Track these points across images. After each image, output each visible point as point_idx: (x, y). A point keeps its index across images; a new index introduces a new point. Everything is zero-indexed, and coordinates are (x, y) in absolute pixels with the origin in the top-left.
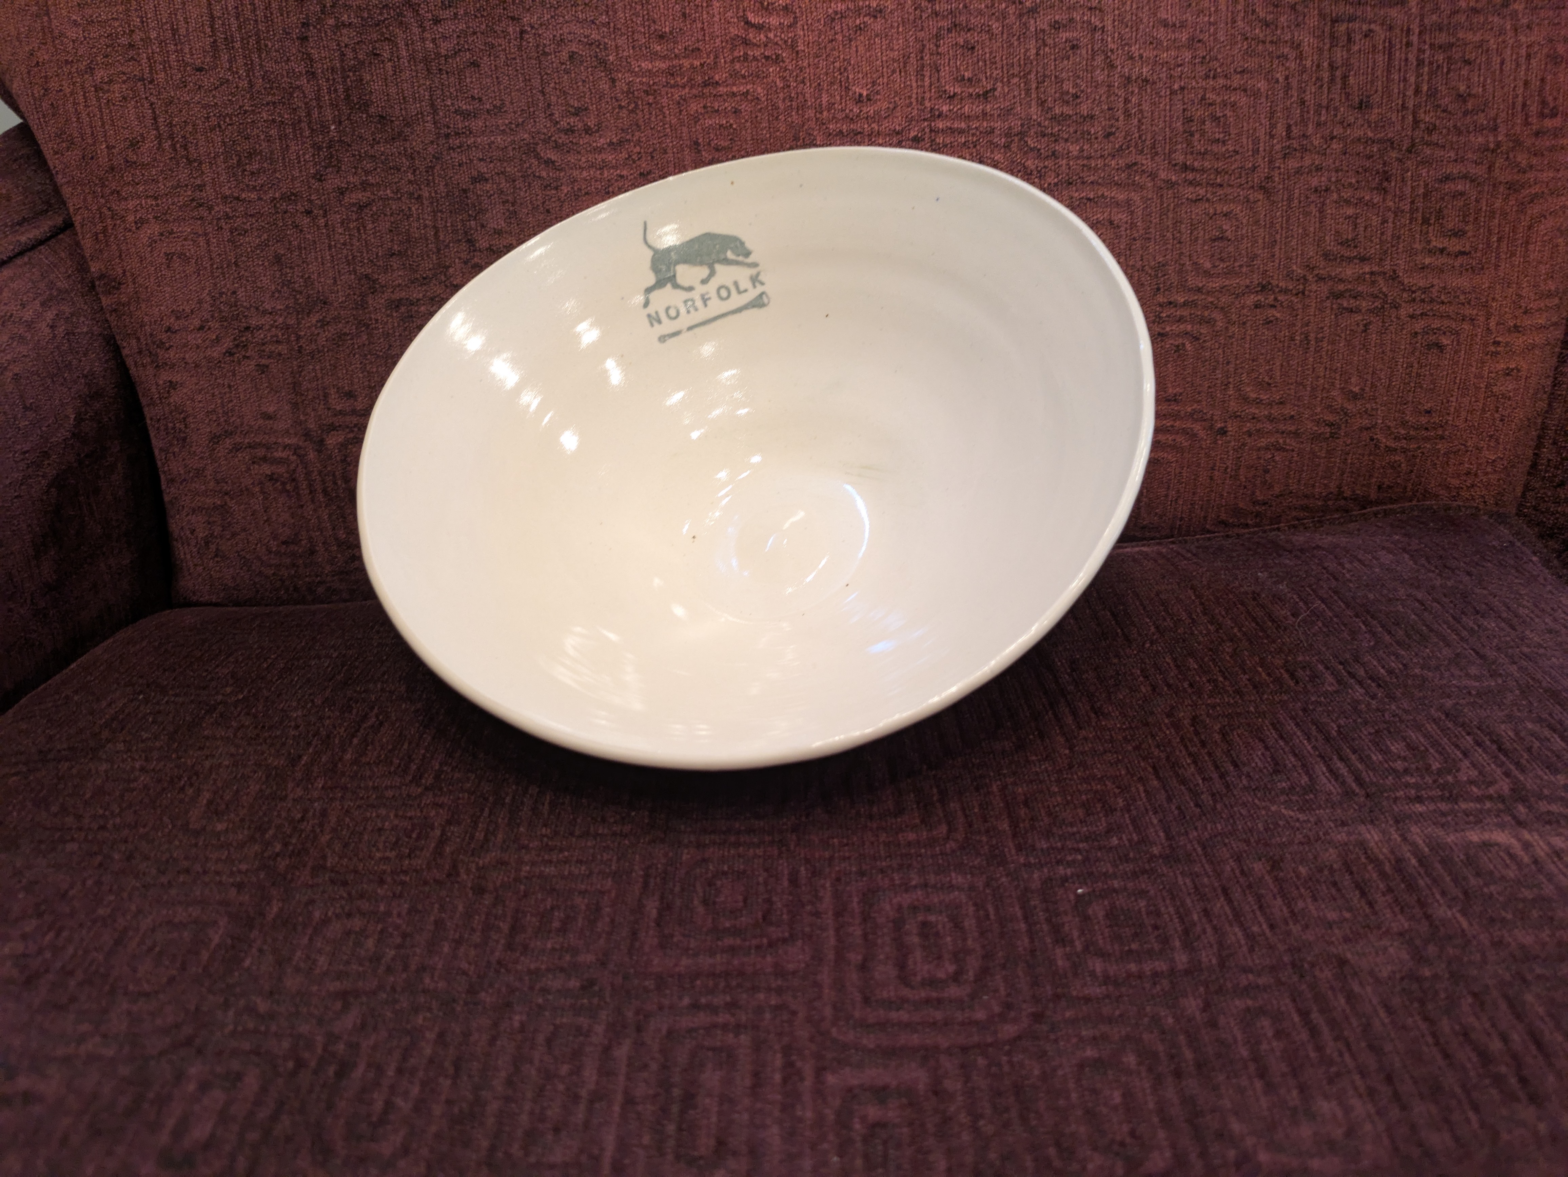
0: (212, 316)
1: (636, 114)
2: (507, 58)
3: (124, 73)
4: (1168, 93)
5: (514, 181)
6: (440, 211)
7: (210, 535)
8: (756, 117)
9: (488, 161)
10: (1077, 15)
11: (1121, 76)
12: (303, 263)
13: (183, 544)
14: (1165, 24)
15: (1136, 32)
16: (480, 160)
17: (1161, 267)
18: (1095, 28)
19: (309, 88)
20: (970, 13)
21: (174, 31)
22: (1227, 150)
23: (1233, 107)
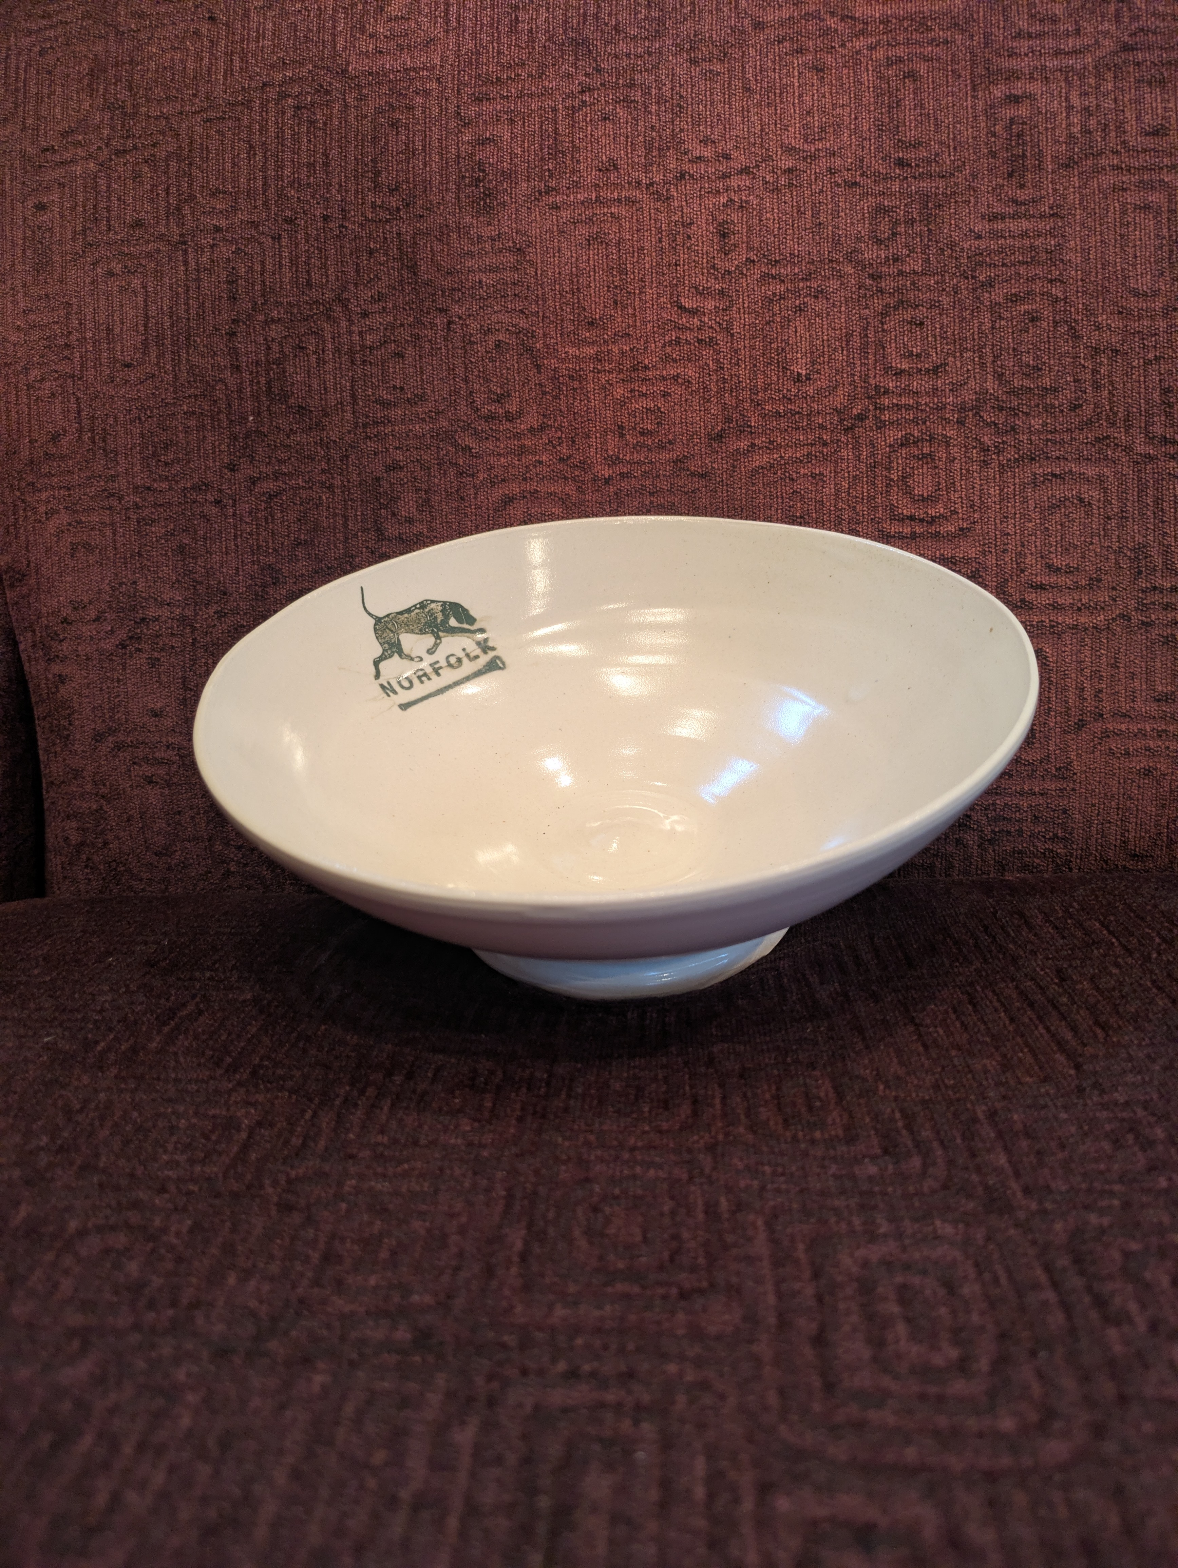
1: (560, 399)
2: (432, 348)
3: (56, 371)
4: (1142, 364)
5: (429, 469)
6: (352, 499)
7: (82, 844)
8: (686, 400)
9: (405, 449)
10: (1037, 287)
11: (1088, 346)
12: (207, 553)
13: (55, 855)
14: (1135, 293)
15: (1103, 302)
16: (397, 448)
17: (1142, 547)
18: (1057, 300)
19: (232, 380)
20: (919, 290)
21: (109, 330)
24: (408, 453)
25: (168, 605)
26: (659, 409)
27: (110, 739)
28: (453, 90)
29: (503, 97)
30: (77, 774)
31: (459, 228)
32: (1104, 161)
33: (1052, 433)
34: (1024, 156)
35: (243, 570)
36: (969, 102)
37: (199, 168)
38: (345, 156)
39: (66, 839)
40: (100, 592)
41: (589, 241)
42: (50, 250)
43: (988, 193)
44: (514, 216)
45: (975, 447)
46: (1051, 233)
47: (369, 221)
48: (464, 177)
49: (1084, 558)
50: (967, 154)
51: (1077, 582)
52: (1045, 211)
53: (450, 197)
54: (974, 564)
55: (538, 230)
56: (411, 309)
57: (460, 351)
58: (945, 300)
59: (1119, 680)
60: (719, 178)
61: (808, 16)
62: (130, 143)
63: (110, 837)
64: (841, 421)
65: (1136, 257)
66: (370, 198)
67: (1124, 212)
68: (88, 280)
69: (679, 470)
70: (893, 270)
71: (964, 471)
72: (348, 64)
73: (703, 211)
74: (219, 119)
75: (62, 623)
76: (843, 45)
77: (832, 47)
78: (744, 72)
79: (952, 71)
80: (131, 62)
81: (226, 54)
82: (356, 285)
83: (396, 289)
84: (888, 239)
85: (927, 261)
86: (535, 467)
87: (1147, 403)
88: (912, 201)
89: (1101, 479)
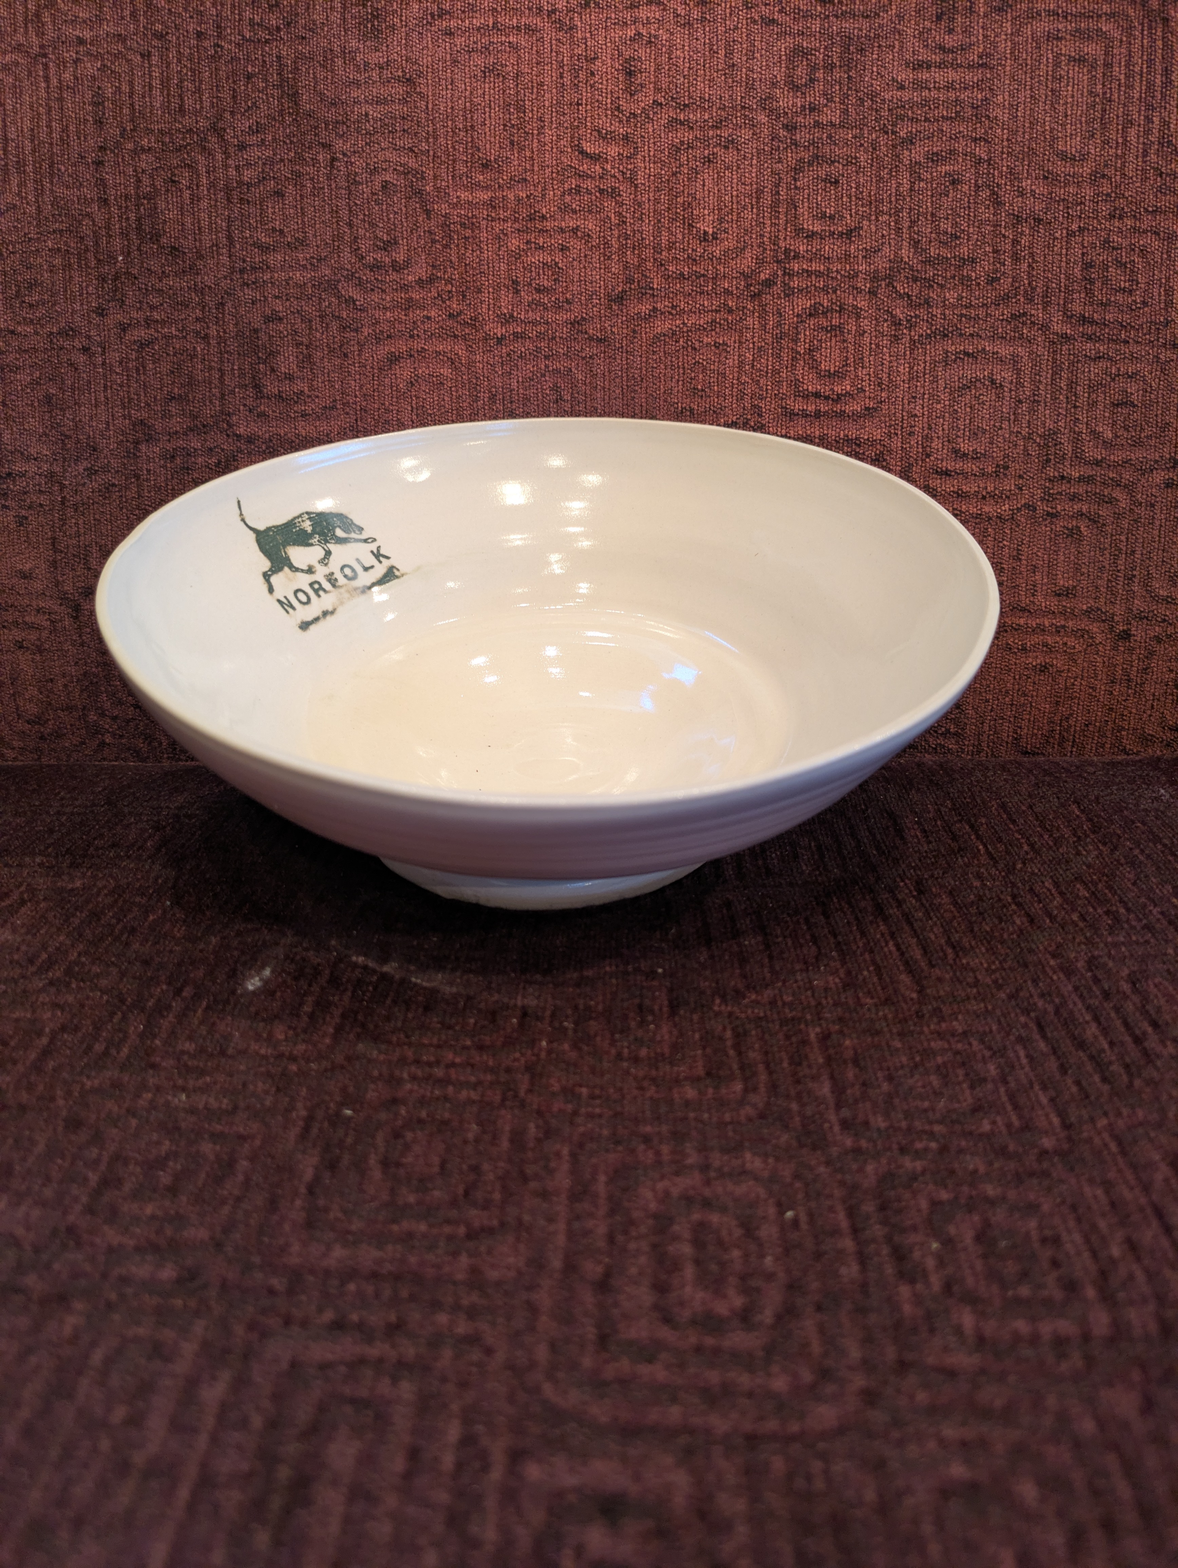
1: (451, 249)
2: (314, 187)
4: (1064, 235)
5: (311, 321)
6: (227, 352)
8: (586, 256)
9: (284, 298)
10: (960, 146)
11: (1010, 214)
12: (75, 404)
14: (1064, 157)
15: (1029, 166)
16: (276, 297)
17: (1052, 434)
18: (980, 161)
19: (99, 215)
20: (835, 144)
22: (1133, 301)
23: (1143, 252)
24: (288, 303)
25: (35, 459)
26: (556, 264)
31: (344, 52)
33: (967, 307)
35: (114, 425)
41: (484, 72)
43: (914, 37)
44: (404, 41)
45: (886, 320)
46: (978, 86)
47: (247, 41)
49: (992, 443)
51: (984, 469)
52: (973, 60)
53: (335, 16)
54: (878, 447)
55: (429, 58)
56: (292, 142)
57: (344, 192)
58: (863, 157)
59: (1020, 573)
60: (627, 8)
64: (748, 286)
65: (1066, 116)
66: (247, 14)
67: (1057, 65)
69: (577, 334)
70: (810, 120)
71: (873, 346)
73: (609, 45)
82: (232, 113)
83: (275, 120)
84: (806, 85)
85: (845, 112)
86: (423, 322)
87: (1068, 278)
88: (833, 43)
89: (1015, 359)
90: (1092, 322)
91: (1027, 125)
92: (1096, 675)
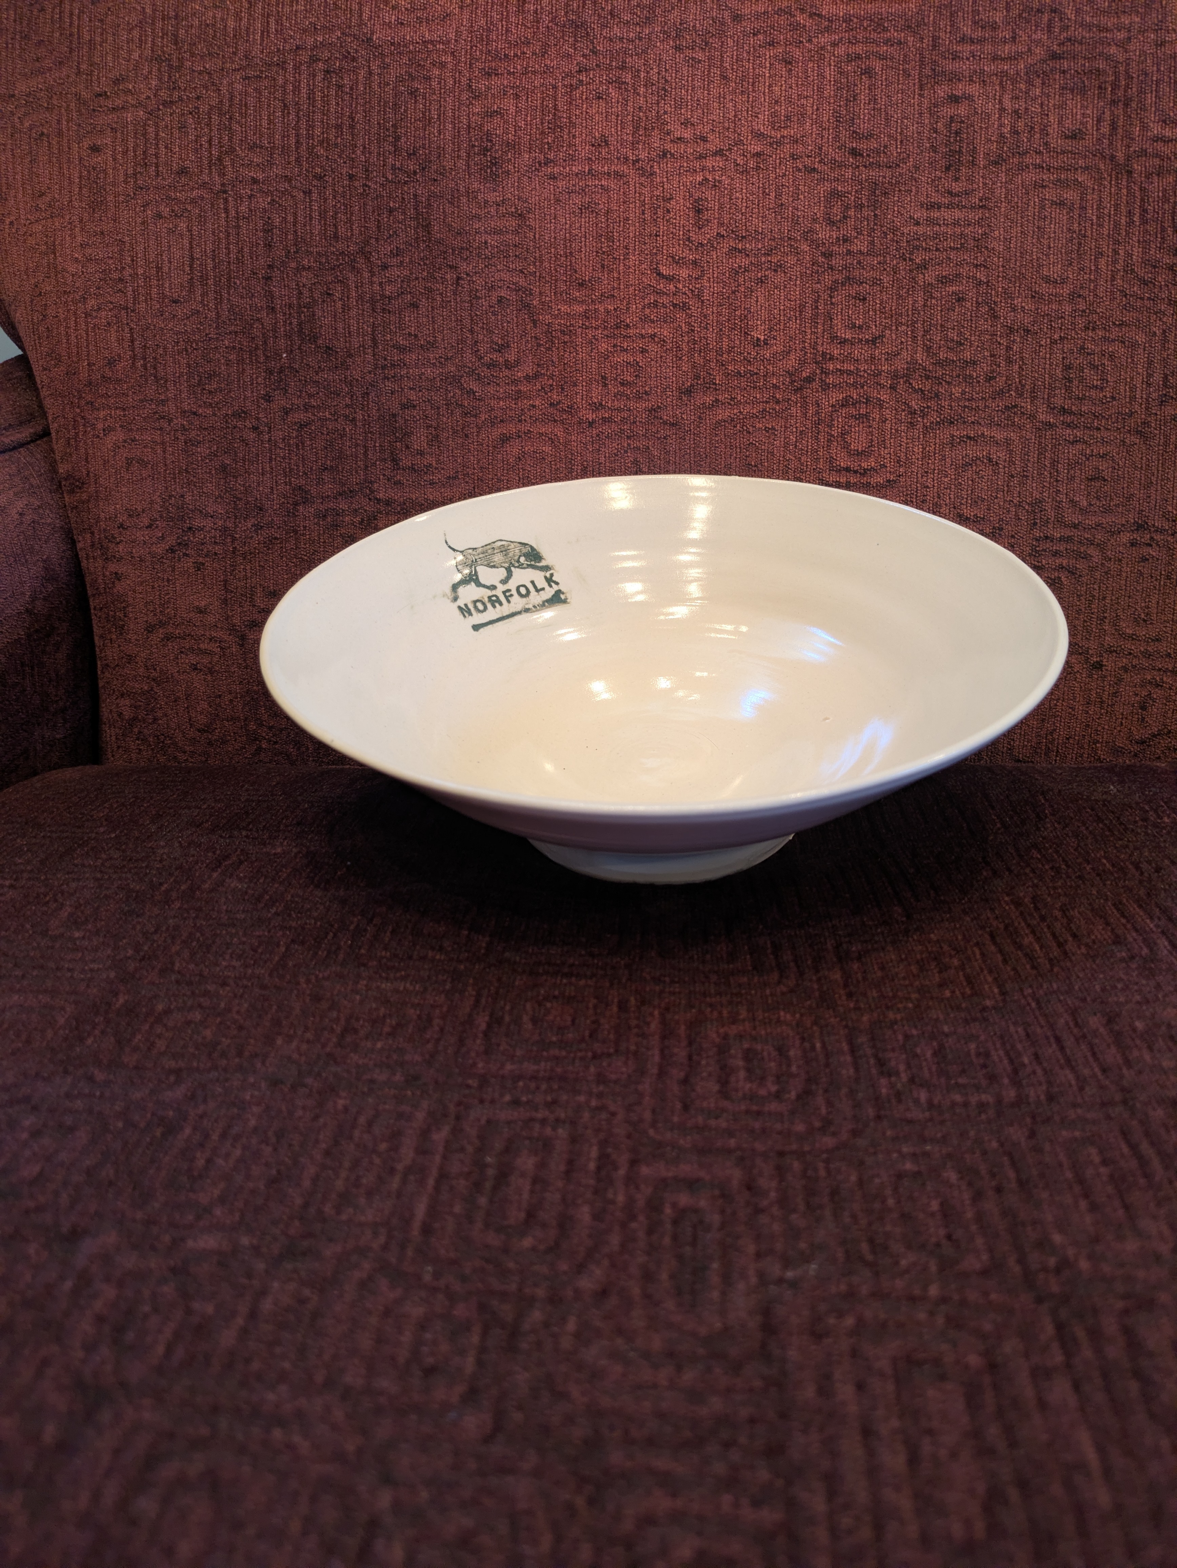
0: (161, 517)
1: (552, 351)
2: (443, 300)
3: (111, 303)
4: (1048, 343)
5: (438, 408)
6: (371, 432)
7: (135, 719)
8: (661, 357)
9: (418, 389)
10: (964, 271)
11: (1004, 326)
12: (245, 473)
13: (110, 727)
14: (1047, 280)
15: (1019, 287)
16: (411, 389)
17: (1038, 503)
18: (980, 283)
19: (268, 321)
20: (863, 269)
21: (159, 269)
22: (1105, 396)
23: (1112, 357)
24: (420, 394)
25: (212, 517)
26: (638, 363)
27: (161, 631)
28: (466, 63)
29: (509, 73)
30: (130, 659)
31: (469, 193)
32: (1028, 160)
33: (969, 400)
34: (960, 152)
35: (277, 490)
36: (916, 100)
37: (239, 122)
38: (369, 120)
39: (120, 715)
40: (152, 502)
41: (581, 209)
42: (105, 190)
43: (928, 183)
44: (516, 184)
45: (904, 410)
46: (978, 223)
47: (390, 182)
48: (474, 146)
49: (989, 510)
50: (911, 148)
52: (975, 203)
53: (461, 164)
55: (537, 198)
56: (425, 264)
57: (467, 305)
58: (886, 279)
61: (780, 12)
62: (176, 94)
63: (159, 714)
64: (792, 382)
65: (1050, 248)
66: (391, 161)
67: (1042, 207)
68: (139, 220)
69: (654, 419)
70: (843, 249)
71: (893, 431)
72: (372, 34)
73: (682, 188)
74: (257, 77)
75: (119, 528)
76: (810, 41)
77: (801, 42)
78: (722, 61)
79: (903, 70)
80: (176, 17)
81: (263, 15)
82: (377, 240)
83: (412, 246)
84: (840, 221)
85: (872, 243)
86: (529, 410)
87: (1051, 377)
88: (862, 188)
89: (1008, 442)
90: (1071, 413)
91: (1018, 254)
92: (1075, 698)
